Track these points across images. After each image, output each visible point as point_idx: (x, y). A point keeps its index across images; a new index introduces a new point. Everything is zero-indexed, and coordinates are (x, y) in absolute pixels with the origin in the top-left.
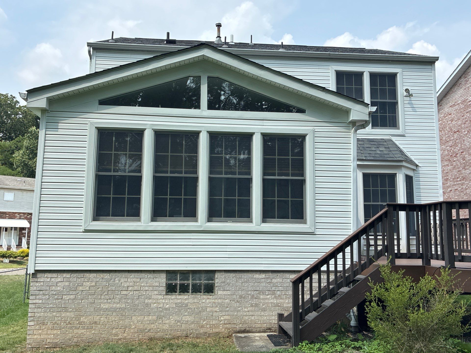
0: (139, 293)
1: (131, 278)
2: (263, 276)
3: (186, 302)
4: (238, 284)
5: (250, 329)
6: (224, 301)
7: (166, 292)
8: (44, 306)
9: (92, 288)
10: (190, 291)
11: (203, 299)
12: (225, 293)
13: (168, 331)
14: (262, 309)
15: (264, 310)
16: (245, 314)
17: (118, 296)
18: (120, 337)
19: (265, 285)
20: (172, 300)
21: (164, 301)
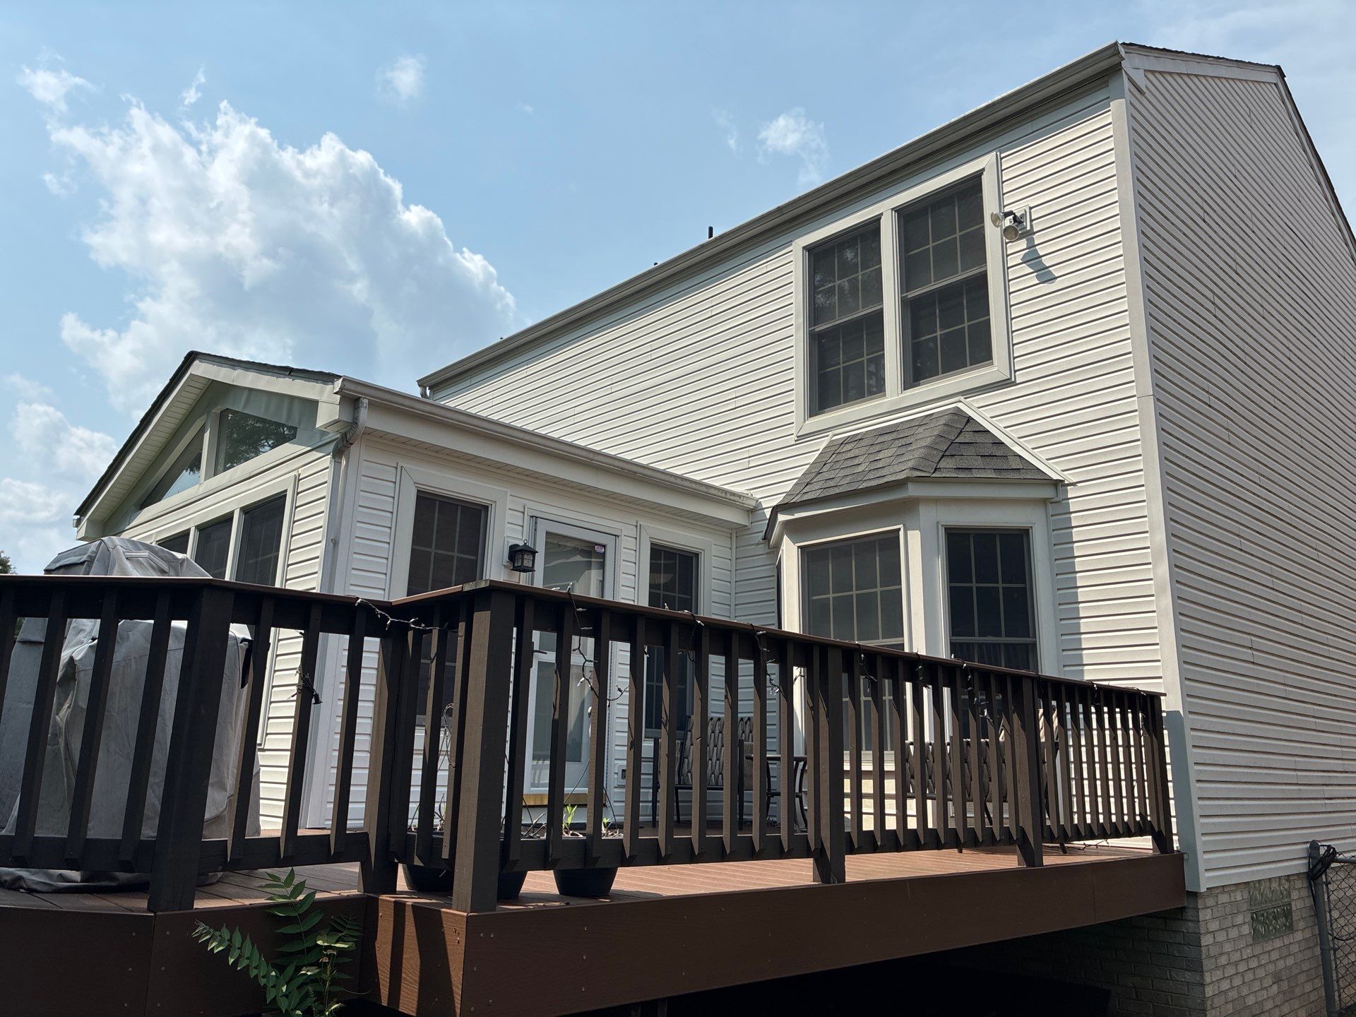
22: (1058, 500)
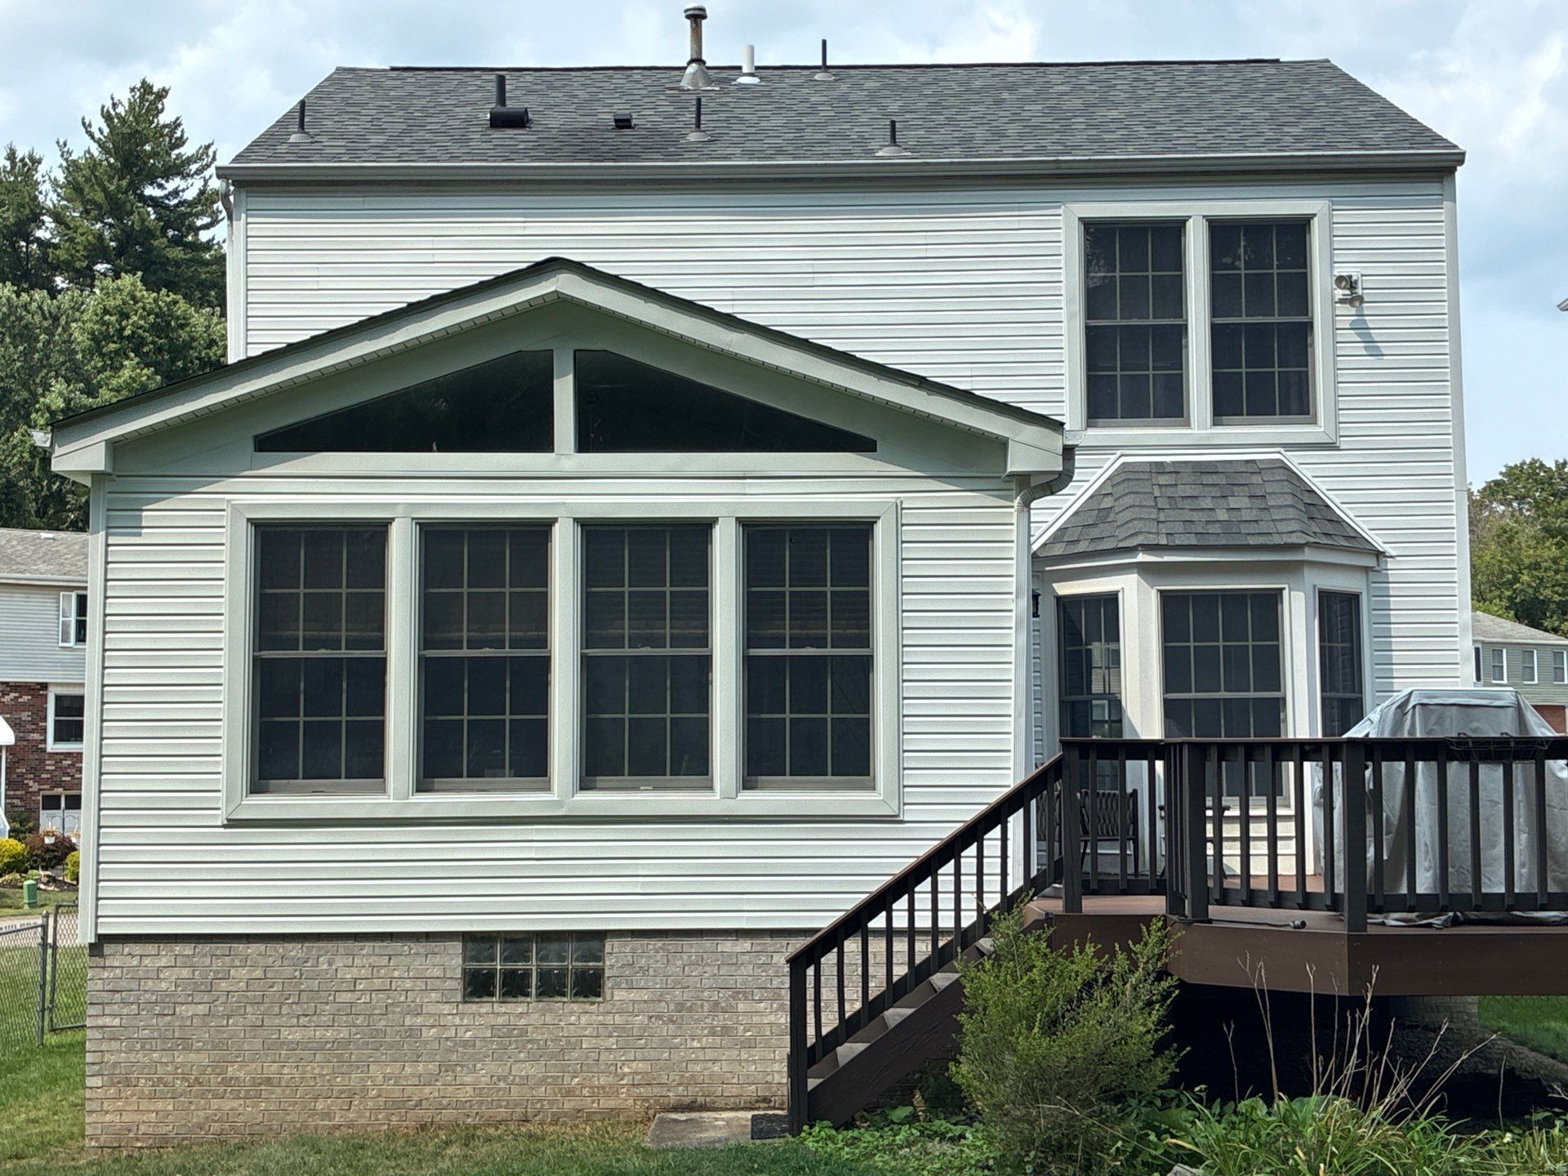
0: (388, 998)
1: (364, 955)
2: (746, 945)
3: (523, 1021)
4: (670, 970)
5: (708, 1099)
6: (630, 1018)
7: (464, 996)
8: (127, 1034)
9: (255, 985)
10: (534, 992)
11: (572, 1013)
12: (633, 995)
13: (471, 1106)
14: (742, 1042)
15: (749, 1045)
16: (693, 1056)
17: (328, 1007)
18: (337, 1120)
19: (751, 972)
20: (481, 1016)
21: (457, 1021)
22: (1378, 568)
